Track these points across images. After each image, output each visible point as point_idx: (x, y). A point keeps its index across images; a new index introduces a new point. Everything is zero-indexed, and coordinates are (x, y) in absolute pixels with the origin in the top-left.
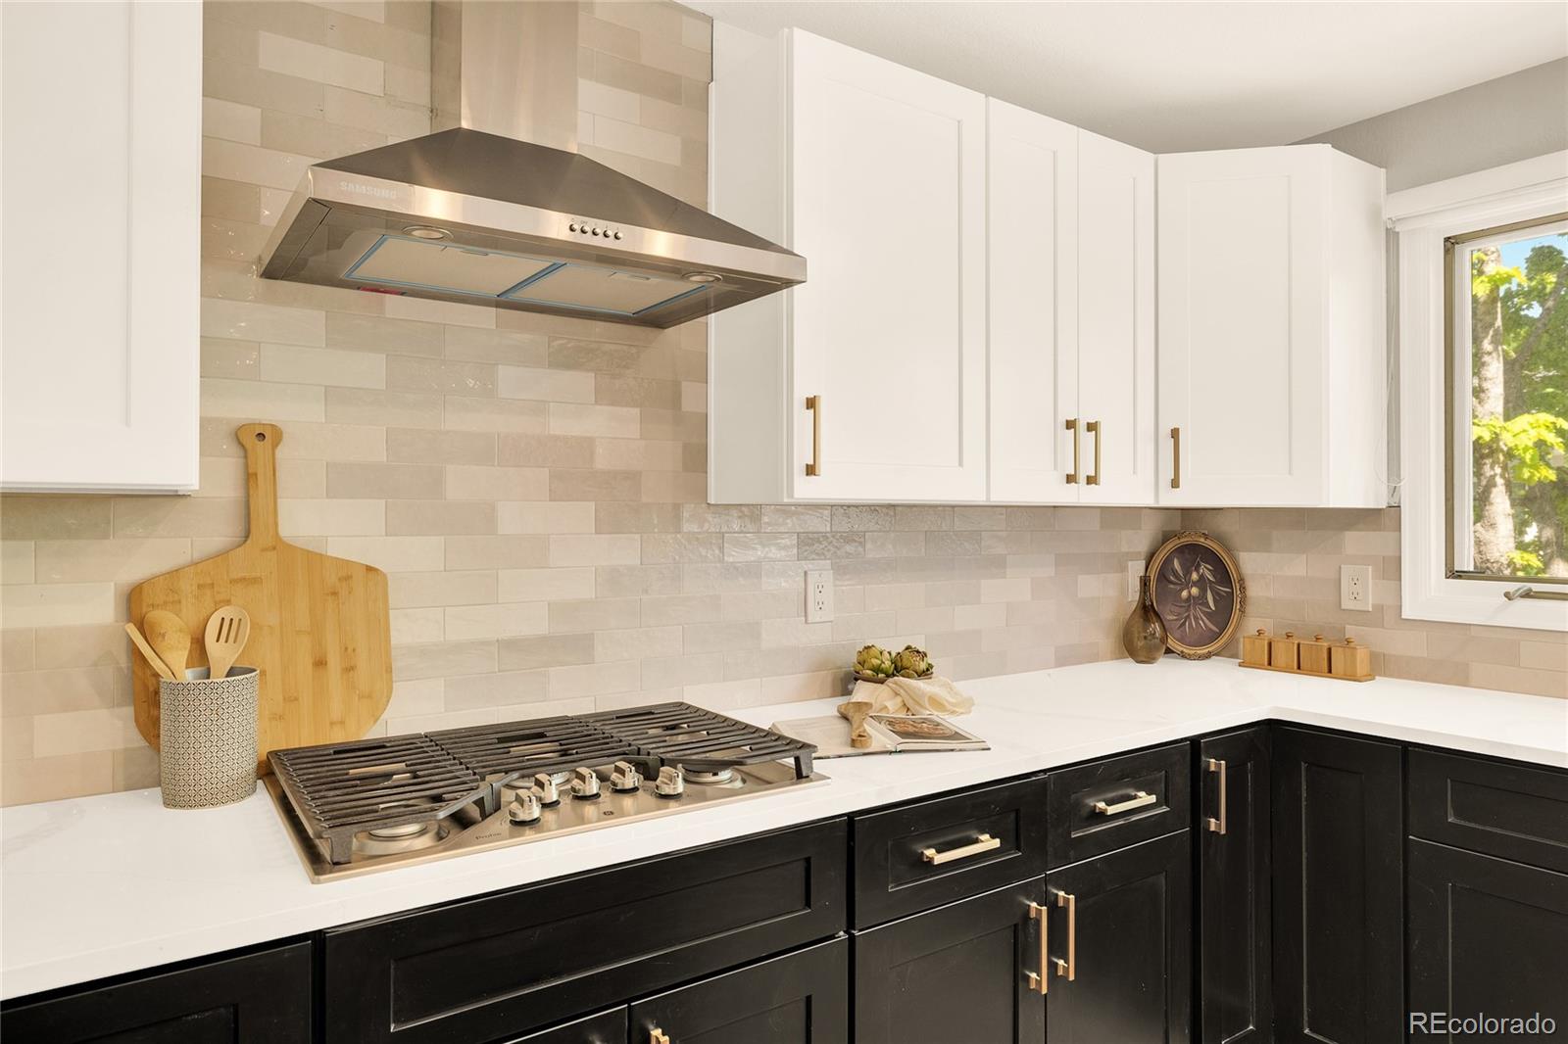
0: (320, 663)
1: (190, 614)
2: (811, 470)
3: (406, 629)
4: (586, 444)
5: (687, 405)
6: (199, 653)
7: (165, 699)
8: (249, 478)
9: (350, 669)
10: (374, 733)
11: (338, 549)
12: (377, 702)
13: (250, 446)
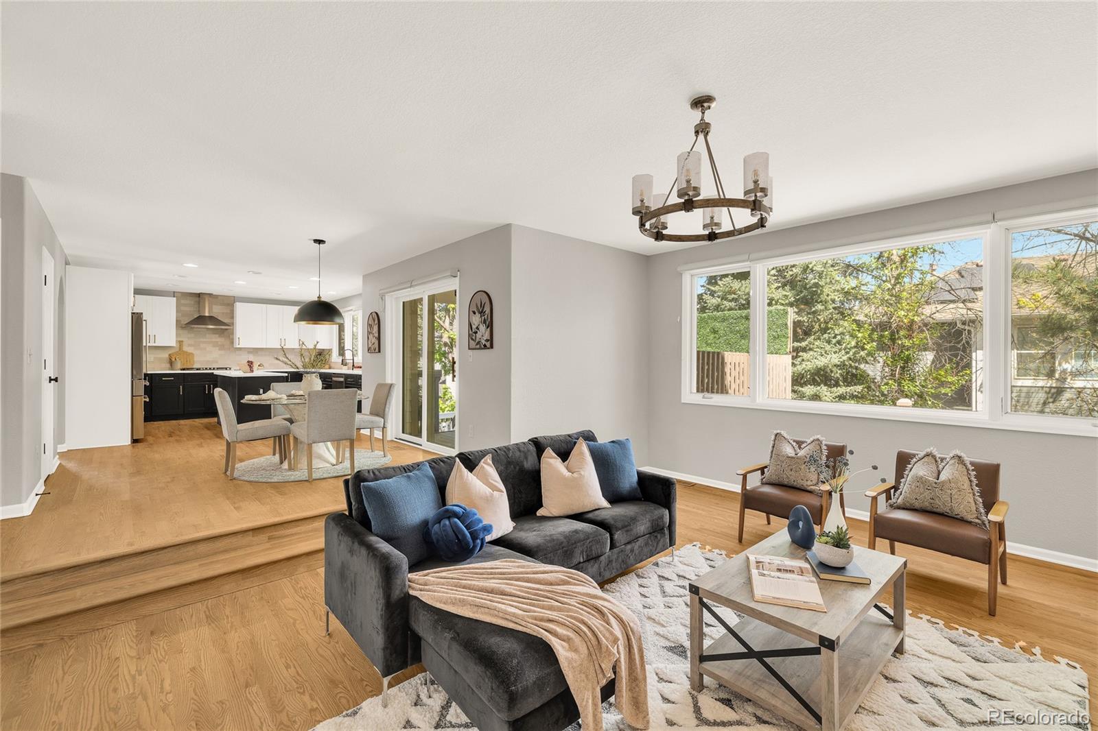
0: (187, 360)
1: (175, 356)
2: (241, 345)
3: (195, 358)
6: (176, 359)
7: (173, 363)
9: (189, 360)
11: (189, 351)
12: (193, 365)
13: (180, 343)
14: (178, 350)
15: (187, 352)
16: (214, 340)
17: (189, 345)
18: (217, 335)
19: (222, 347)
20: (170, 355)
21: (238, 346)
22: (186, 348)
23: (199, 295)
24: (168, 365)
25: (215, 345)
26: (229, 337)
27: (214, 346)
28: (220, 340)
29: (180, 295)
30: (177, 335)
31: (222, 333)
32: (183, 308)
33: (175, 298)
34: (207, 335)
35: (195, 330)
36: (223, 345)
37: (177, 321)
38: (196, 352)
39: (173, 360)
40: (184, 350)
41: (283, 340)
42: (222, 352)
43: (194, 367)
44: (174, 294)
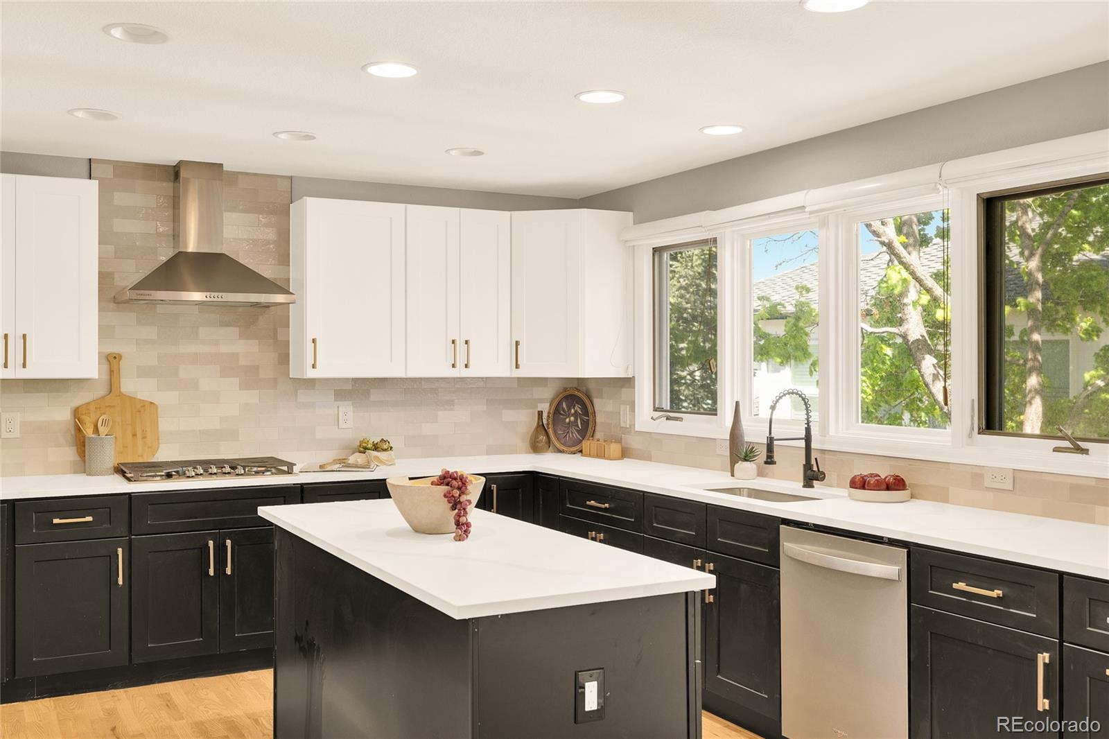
0: (135, 435)
1: (93, 417)
2: (314, 367)
3: (164, 425)
4: (235, 355)
5: (280, 338)
6: (96, 429)
7: (87, 444)
8: (110, 372)
9: (145, 438)
10: (154, 460)
11: (140, 396)
12: (154, 449)
13: (112, 361)
14: (101, 391)
15: (132, 399)
17: (144, 372)
18: (234, 331)
19: (250, 377)
20: (76, 413)
21: (311, 374)
22: (131, 385)
23: (175, 173)
24: (70, 454)
25: (228, 366)
26: (276, 335)
27: (224, 373)
28: (244, 349)
29: (108, 172)
30: (105, 332)
31: (250, 319)
32: (124, 226)
33: (94, 184)
34: (203, 332)
36: (255, 369)
37: (100, 274)
38: (165, 400)
39: (89, 432)
40: (123, 390)
41: (460, 345)
42: (252, 397)
43: (160, 457)
44: (90, 168)
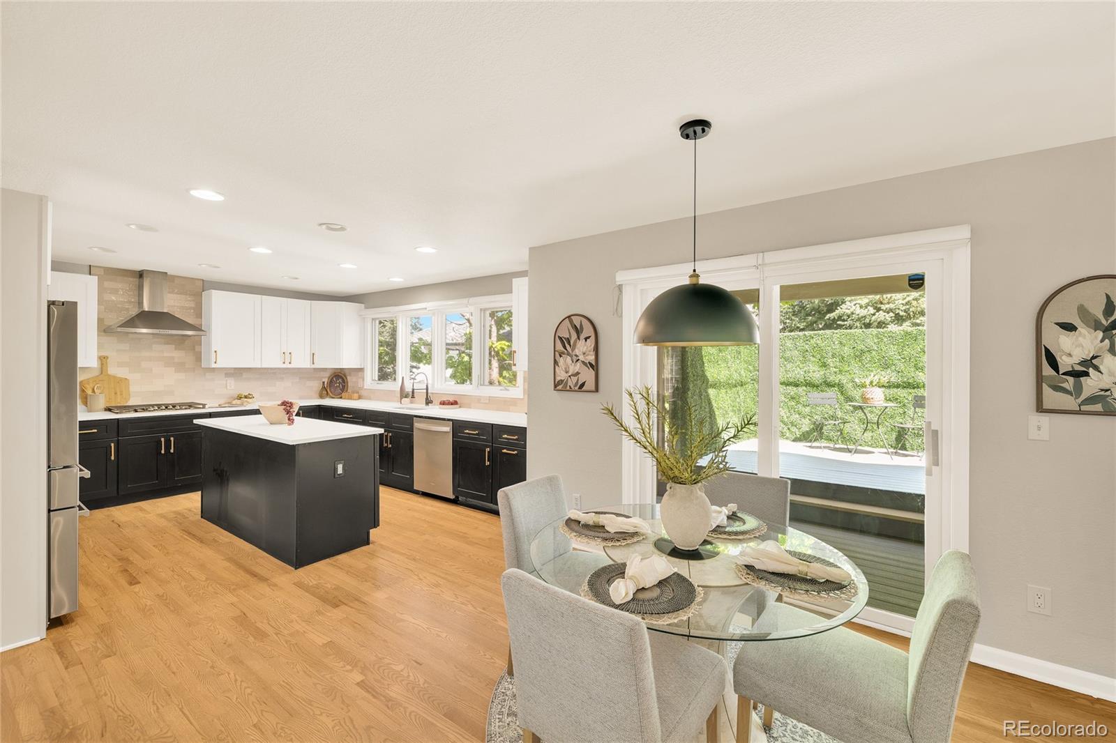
0: (116, 393)
1: (92, 386)
2: (215, 363)
3: (133, 389)
4: (173, 358)
5: (196, 350)
6: (93, 391)
7: (88, 398)
8: (102, 364)
9: (121, 394)
10: (127, 404)
11: (119, 375)
12: (127, 400)
13: (103, 360)
14: (97, 373)
15: (115, 377)
16: (166, 354)
17: (120, 365)
18: (173, 347)
19: (180, 367)
20: (81, 383)
21: (214, 366)
22: (113, 370)
23: (141, 274)
25: (169, 362)
26: (194, 349)
27: (166, 365)
28: (178, 355)
29: (100, 271)
30: (100, 346)
31: (180, 342)
32: (112, 297)
33: (94, 277)
34: (154, 347)
35: (131, 336)
36: (183, 363)
37: (99, 319)
38: (133, 377)
39: (89, 392)
40: (109, 373)
41: (287, 354)
42: (181, 376)
43: (130, 403)
44: (90, 270)
